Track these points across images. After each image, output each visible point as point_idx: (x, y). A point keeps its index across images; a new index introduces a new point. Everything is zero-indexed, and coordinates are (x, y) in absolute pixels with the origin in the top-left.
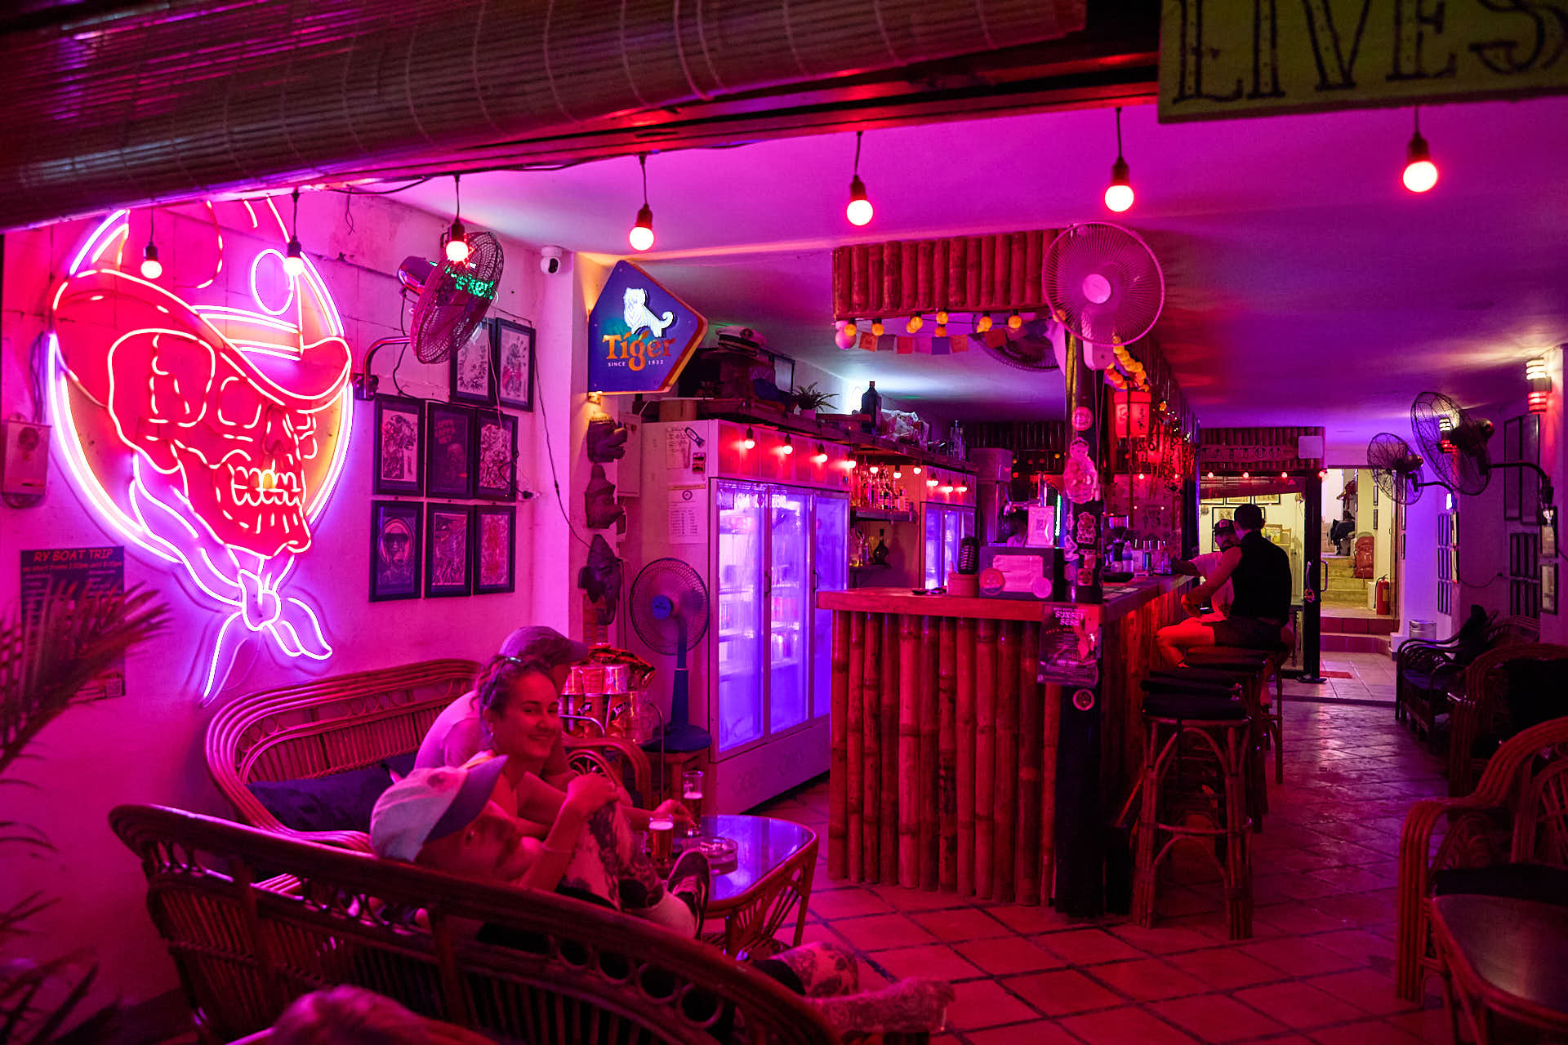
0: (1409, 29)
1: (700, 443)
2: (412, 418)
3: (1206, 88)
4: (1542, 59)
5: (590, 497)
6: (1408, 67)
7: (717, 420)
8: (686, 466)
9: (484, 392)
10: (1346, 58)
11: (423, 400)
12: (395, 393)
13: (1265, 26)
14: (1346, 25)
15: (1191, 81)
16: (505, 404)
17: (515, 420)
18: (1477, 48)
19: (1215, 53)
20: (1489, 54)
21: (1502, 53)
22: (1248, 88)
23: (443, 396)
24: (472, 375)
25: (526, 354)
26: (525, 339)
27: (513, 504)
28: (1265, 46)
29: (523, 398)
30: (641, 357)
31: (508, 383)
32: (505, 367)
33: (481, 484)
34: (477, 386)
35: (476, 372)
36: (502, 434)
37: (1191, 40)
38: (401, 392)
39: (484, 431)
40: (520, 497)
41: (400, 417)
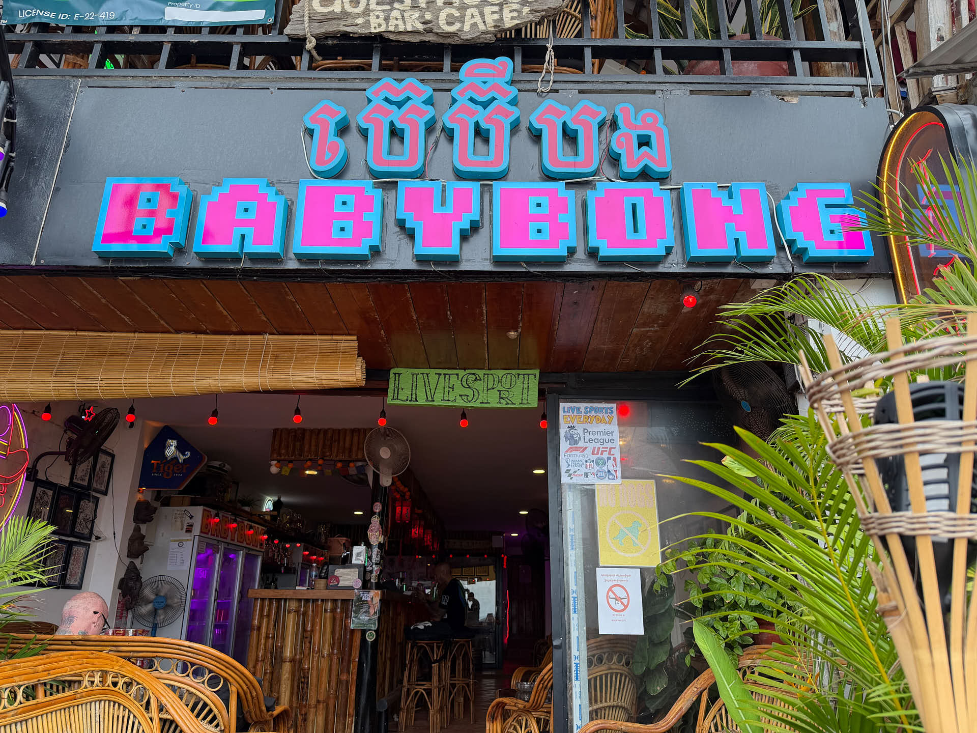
0: (447, 389)
1: (191, 517)
2: (50, 493)
3: (399, 398)
4: (474, 400)
5: (132, 541)
6: (446, 398)
7: (202, 507)
8: (182, 529)
9: (86, 483)
10: (433, 395)
11: (57, 484)
12: (44, 479)
13: (414, 384)
14: (433, 387)
15: (396, 395)
16: (96, 491)
17: (98, 499)
18: (461, 396)
19: (402, 389)
20: (463, 397)
21: (466, 397)
22: (410, 399)
23: (66, 483)
24: (81, 474)
25: (109, 467)
26: (109, 459)
27: (89, 542)
28: (414, 388)
29: (103, 488)
30: (170, 471)
31: (97, 481)
32: (98, 472)
33: (76, 530)
34: (83, 480)
35: (84, 472)
36: (91, 505)
37: (397, 385)
38: (47, 479)
39: (81, 503)
40: (93, 538)
41: (44, 491)
